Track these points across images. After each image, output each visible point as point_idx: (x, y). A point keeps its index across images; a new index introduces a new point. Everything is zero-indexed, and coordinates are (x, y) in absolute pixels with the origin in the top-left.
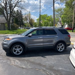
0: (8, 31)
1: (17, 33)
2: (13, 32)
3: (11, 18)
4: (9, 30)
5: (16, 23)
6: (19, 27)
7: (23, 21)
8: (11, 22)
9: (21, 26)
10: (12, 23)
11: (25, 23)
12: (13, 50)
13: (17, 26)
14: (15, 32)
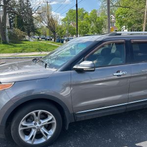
0: (2, 45)
1: (23, 50)
2: (13, 49)
3: (7, 15)
4: (5, 43)
5: (18, 27)
6: (27, 37)
7: (33, 24)
8: (8, 25)
9: (31, 33)
10: (11, 28)
11: (38, 29)
12: (20, 129)
13: (22, 33)
14: (19, 49)
